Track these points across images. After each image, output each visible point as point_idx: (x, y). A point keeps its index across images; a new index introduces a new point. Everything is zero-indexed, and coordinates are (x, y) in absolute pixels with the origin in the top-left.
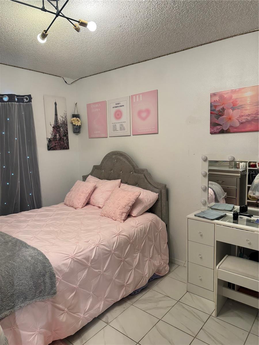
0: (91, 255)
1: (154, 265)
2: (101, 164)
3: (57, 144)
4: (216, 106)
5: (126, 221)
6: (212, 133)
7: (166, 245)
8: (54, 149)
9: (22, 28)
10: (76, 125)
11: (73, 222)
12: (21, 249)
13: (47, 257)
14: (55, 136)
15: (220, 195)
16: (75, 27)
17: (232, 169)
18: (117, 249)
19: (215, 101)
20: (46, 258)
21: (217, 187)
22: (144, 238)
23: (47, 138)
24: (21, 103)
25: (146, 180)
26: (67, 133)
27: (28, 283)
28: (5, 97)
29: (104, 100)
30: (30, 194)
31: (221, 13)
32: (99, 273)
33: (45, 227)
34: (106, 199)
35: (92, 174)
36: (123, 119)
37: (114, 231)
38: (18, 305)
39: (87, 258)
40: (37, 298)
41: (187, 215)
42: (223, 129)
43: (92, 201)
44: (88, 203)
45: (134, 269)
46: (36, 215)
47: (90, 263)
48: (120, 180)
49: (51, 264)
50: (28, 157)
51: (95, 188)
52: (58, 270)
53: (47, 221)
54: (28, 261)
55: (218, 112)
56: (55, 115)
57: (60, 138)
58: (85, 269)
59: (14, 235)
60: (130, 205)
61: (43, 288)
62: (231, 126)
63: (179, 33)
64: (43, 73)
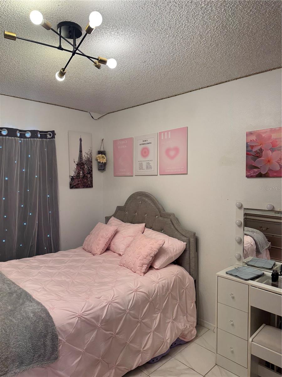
0: (102, 313)
1: (178, 328)
2: (125, 205)
3: (80, 182)
4: (252, 147)
5: (147, 273)
6: (248, 177)
7: (193, 305)
8: (77, 188)
9: (44, 65)
10: (101, 162)
11: (87, 271)
12: (25, 302)
13: (51, 314)
14: (79, 173)
15: (262, 245)
16: (95, 64)
17: (279, 214)
18: (133, 308)
19: (251, 141)
20: (50, 316)
21: (259, 236)
22: (166, 297)
23: (70, 176)
24: (44, 139)
25: (172, 226)
26: (92, 171)
27: (26, 345)
28: (28, 133)
29: (131, 137)
30: (48, 236)
31: (255, 46)
32: (110, 335)
33: (57, 276)
34: (127, 245)
35: (114, 215)
36: (150, 157)
37: (131, 286)
38: (12, 371)
39: (97, 318)
40: (35, 363)
41: (217, 273)
42: (260, 173)
43: (113, 246)
44: (108, 249)
45: (153, 333)
46: (50, 260)
47: (100, 324)
48: (144, 224)
49: (55, 323)
50: (49, 196)
51: (116, 233)
52: (62, 331)
53: (60, 268)
54: (29, 318)
55: (255, 153)
56: (80, 151)
57: (84, 176)
58: (93, 330)
59: (21, 285)
60: (152, 255)
61: (42, 351)
62: (270, 170)
63: (209, 67)
64: (69, 108)
